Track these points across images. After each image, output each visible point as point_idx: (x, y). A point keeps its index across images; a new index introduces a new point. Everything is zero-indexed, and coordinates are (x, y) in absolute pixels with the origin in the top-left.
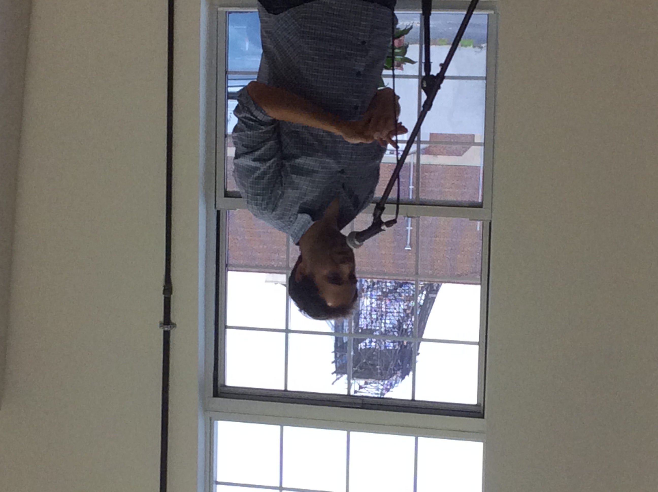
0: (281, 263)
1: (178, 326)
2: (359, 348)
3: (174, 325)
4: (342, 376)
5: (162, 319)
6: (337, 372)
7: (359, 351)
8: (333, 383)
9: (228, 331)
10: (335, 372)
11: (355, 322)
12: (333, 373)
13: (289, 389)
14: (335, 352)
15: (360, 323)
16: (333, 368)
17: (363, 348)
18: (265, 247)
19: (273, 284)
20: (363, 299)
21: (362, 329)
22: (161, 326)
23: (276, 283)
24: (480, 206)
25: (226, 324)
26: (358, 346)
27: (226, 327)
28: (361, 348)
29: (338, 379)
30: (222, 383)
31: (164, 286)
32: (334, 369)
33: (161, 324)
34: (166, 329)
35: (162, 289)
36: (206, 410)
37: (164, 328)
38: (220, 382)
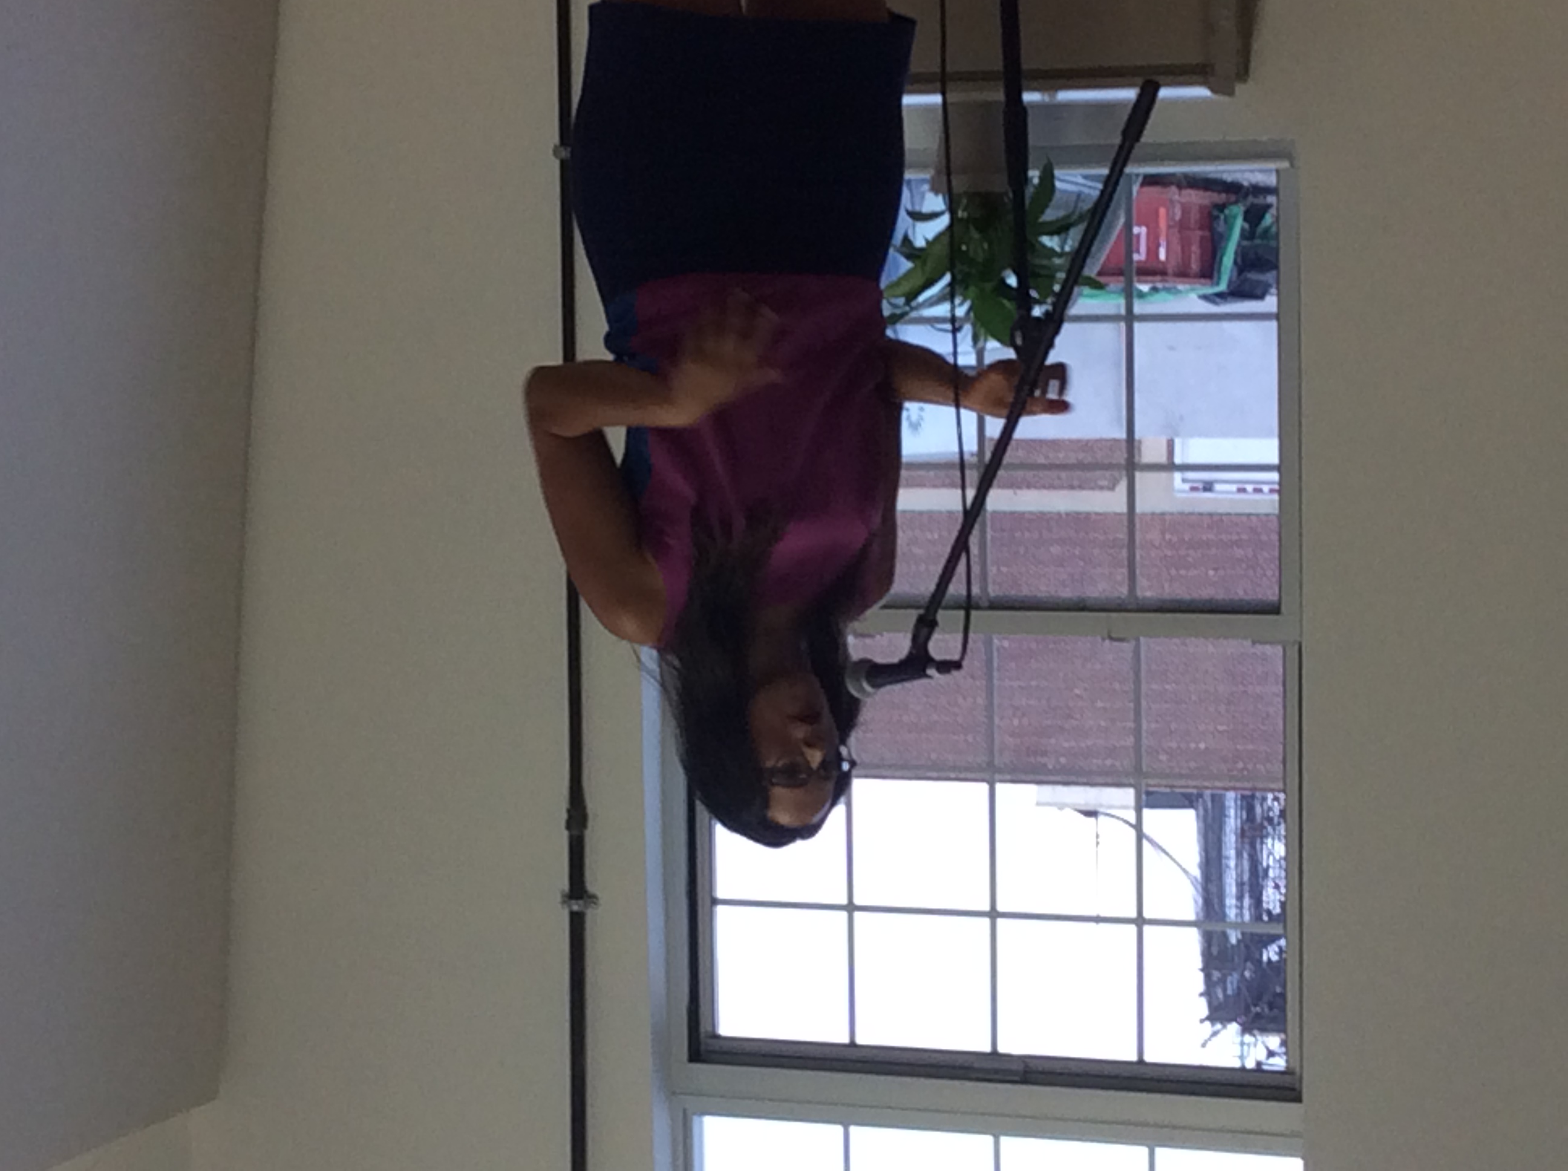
0: (1063, 760)
1: (601, 901)
2: (1265, 958)
3: (592, 899)
4: (1224, 1027)
5: (565, 884)
6: (1212, 1018)
7: (1264, 965)
8: (1204, 1045)
9: (720, 910)
10: (1208, 1018)
11: (1251, 897)
12: (1202, 1021)
13: (860, 1040)
14: (1206, 970)
15: (1264, 898)
16: (1202, 1008)
17: (1275, 958)
18: (1025, 721)
19: (1054, 809)
20: (1269, 841)
21: (1269, 912)
22: (564, 902)
23: (1061, 806)
24: (1274, 609)
25: (713, 894)
26: (1261, 955)
27: (715, 902)
28: (1269, 959)
29: (1215, 1034)
30: (709, 1029)
31: (569, 811)
32: (1205, 1011)
33: (563, 896)
34: (575, 908)
35: (564, 816)
36: (672, 1091)
37: (570, 906)
38: (704, 1027)
